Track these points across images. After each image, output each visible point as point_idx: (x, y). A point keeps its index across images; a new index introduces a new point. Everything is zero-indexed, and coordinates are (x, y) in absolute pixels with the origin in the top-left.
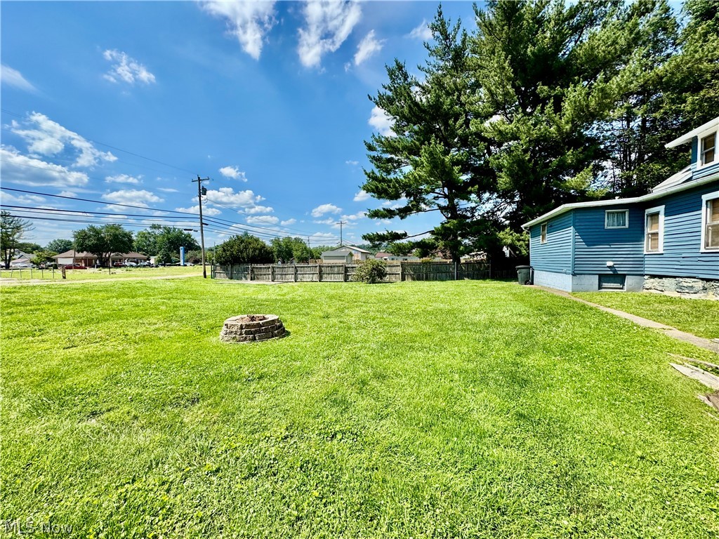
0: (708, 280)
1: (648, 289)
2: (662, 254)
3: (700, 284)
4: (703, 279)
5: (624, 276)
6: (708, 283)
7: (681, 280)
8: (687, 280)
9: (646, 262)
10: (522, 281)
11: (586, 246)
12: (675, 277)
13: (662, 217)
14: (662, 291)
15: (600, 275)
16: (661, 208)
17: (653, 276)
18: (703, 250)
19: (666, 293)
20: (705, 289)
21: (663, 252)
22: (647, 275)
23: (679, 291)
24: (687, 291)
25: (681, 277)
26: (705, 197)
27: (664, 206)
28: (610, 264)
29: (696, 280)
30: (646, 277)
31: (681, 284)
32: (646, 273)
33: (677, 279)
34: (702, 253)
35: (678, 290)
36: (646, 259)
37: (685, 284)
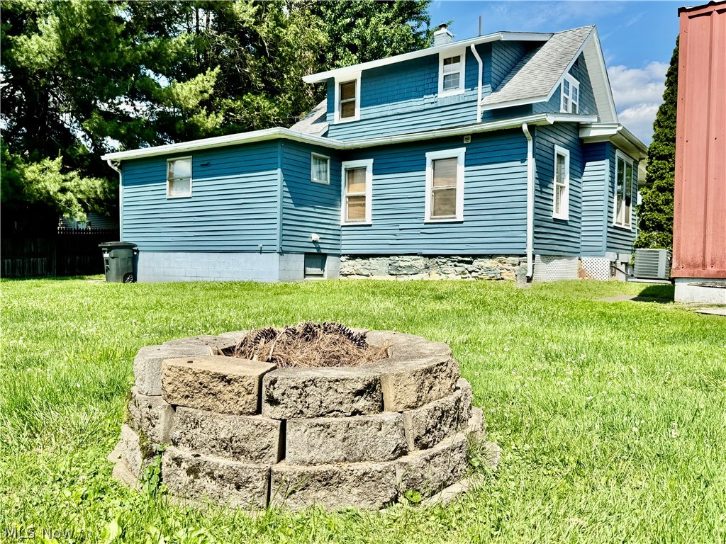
0: (431, 256)
1: (347, 275)
2: (370, 225)
3: (421, 262)
4: (425, 256)
5: (325, 255)
6: (431, 260)
7: (397, 258)
8: (406, 258)
9: (343, 237)
10: (118, 274)
11: (293, 206)
12: (388, 256)
13: (369, 174)
14: (368, 276)
15: (306, 254)
16: (369, 163)
17: (353, 257)
18: (427, 220)
19: (374, 277)
20: (427, 267)
21: (371, 223)
22: (344, 255)
23: (394, 273)
24: (405, 272)
25: (397, 255)
26: (430, 156)
27: (372, 160)
28: (315, 237)
29: (416, 257)
30: (343, 258)
31: (396, 264)
32: (343, 252)
33: (392, 258)
34: (426, 224)
35: (392, 272)
36: (343, 233)
37: (402, 264)
